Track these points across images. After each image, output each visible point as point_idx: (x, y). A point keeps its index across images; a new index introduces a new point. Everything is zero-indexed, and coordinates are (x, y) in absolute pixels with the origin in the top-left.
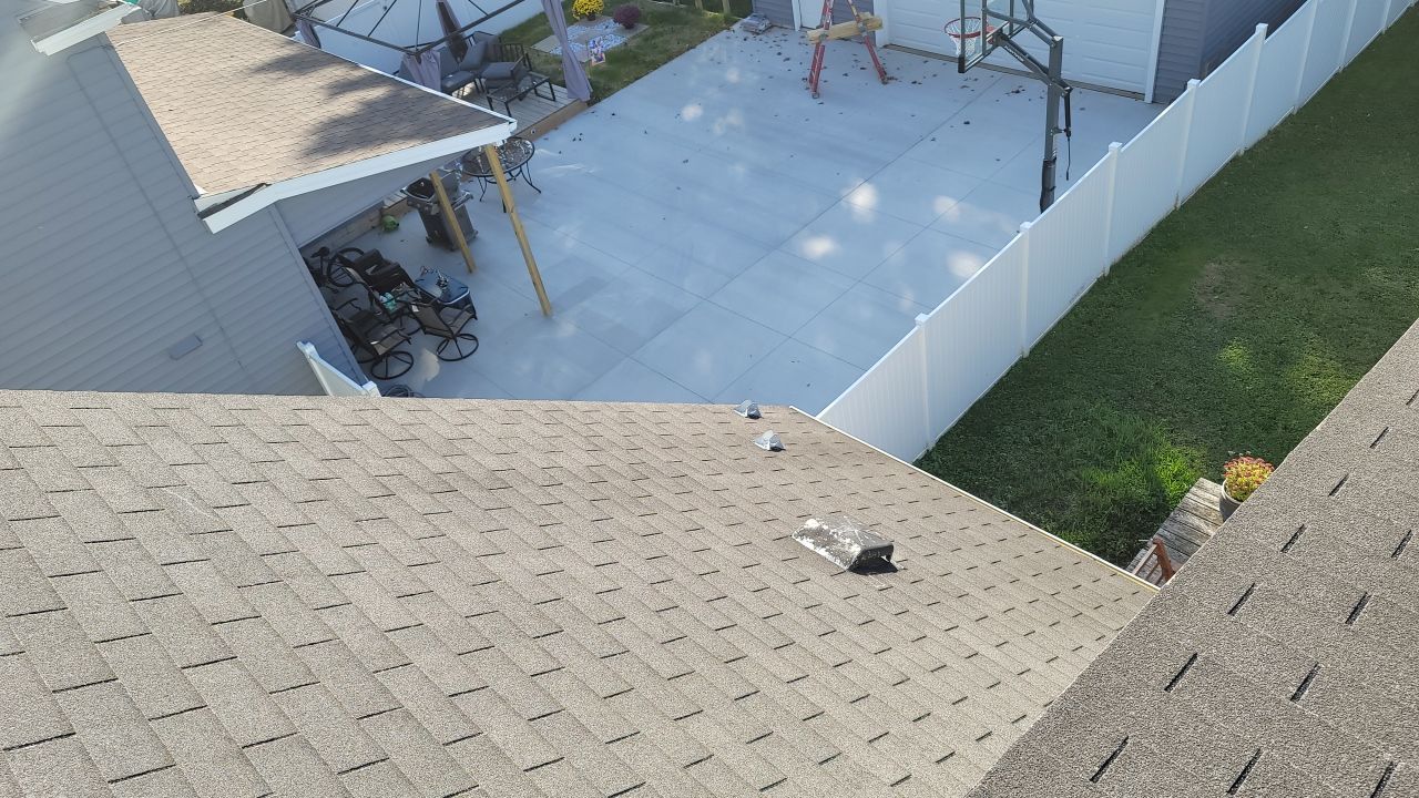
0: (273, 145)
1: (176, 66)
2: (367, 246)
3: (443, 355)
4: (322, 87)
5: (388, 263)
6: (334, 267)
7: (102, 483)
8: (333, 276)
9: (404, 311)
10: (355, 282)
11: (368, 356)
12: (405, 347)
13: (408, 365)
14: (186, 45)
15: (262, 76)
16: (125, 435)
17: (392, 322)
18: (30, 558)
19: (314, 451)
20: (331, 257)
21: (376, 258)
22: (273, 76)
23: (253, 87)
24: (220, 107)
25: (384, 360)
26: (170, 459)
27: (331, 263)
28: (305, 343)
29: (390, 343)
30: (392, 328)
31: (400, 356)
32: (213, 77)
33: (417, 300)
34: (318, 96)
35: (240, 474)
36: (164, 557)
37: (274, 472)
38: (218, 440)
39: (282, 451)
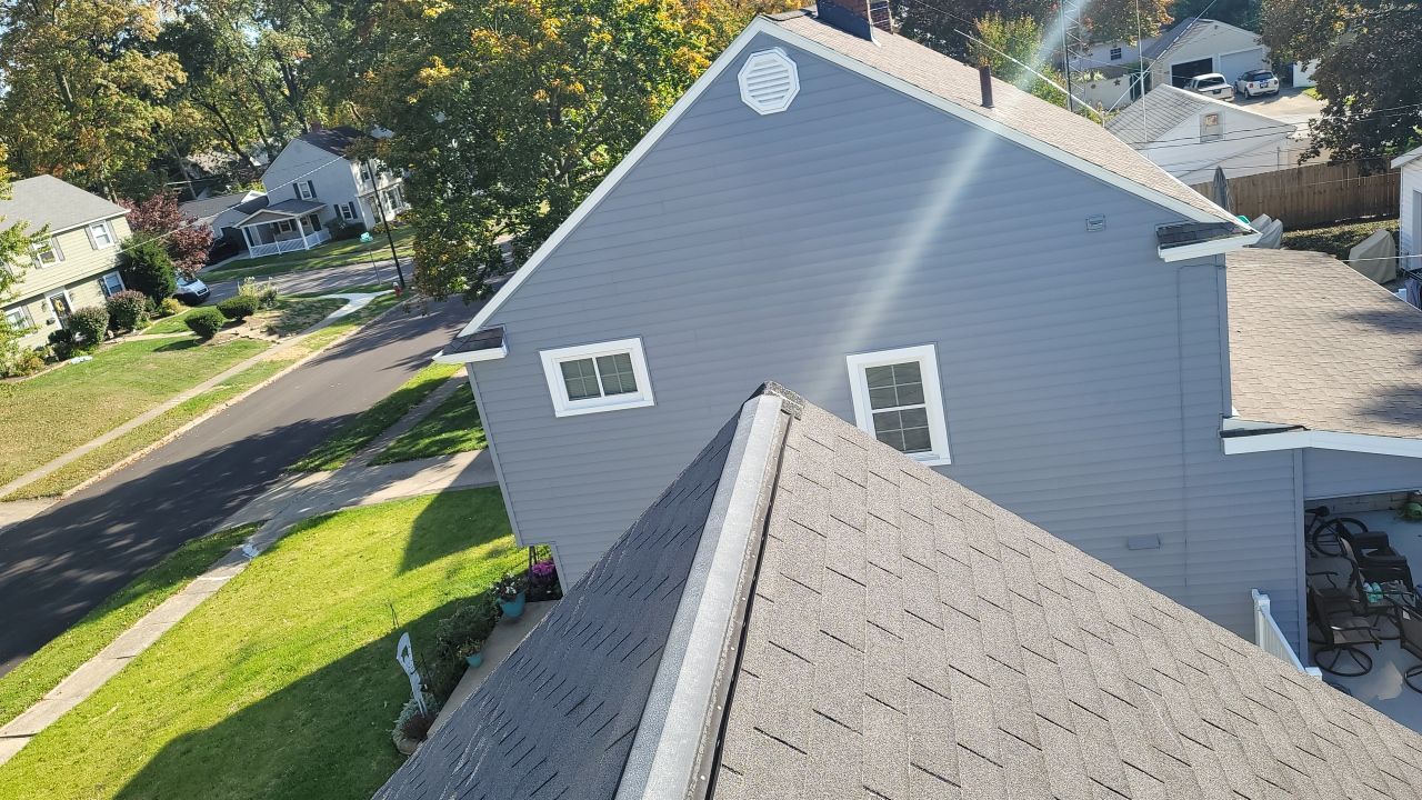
0: (1330, 393)
1: (1263, 293)
2: (1376, 525)
3: (1410, 680)
4: (1411, 352)
5: (1392, 553)
6: (1325, 531)
7: (1096, 653)
8: (1320, 539)
9: (1389, 611)
10: (1344, 554)
11: (1320, 636)
12: (1370, 649)
13: (1363, 671)
14: (1281, 277)
15: (1347, 325)
16: (1123, 620)
17: (1365, 615)
18: (1027, 687)
19: (1290, 731)
20: (1327, 519)
21: (1381, 542)
22: (1360, 326)
23: (1333, 332)
24: (1291, 342)
25: (1337, 651)
26: (1153, 662)
27: (1325, 525)
28: (1261, 593)
29: (1354, 637)
30: (1362, 622)
31: (1357, 655)
32: (1295, 311)
33: (1410, 606)
34: (1402, 359)
35: (1212, 713)
36: (1126, 753)
37: (1244, 730)
38: (1201, 668)
39: (1258, 713)
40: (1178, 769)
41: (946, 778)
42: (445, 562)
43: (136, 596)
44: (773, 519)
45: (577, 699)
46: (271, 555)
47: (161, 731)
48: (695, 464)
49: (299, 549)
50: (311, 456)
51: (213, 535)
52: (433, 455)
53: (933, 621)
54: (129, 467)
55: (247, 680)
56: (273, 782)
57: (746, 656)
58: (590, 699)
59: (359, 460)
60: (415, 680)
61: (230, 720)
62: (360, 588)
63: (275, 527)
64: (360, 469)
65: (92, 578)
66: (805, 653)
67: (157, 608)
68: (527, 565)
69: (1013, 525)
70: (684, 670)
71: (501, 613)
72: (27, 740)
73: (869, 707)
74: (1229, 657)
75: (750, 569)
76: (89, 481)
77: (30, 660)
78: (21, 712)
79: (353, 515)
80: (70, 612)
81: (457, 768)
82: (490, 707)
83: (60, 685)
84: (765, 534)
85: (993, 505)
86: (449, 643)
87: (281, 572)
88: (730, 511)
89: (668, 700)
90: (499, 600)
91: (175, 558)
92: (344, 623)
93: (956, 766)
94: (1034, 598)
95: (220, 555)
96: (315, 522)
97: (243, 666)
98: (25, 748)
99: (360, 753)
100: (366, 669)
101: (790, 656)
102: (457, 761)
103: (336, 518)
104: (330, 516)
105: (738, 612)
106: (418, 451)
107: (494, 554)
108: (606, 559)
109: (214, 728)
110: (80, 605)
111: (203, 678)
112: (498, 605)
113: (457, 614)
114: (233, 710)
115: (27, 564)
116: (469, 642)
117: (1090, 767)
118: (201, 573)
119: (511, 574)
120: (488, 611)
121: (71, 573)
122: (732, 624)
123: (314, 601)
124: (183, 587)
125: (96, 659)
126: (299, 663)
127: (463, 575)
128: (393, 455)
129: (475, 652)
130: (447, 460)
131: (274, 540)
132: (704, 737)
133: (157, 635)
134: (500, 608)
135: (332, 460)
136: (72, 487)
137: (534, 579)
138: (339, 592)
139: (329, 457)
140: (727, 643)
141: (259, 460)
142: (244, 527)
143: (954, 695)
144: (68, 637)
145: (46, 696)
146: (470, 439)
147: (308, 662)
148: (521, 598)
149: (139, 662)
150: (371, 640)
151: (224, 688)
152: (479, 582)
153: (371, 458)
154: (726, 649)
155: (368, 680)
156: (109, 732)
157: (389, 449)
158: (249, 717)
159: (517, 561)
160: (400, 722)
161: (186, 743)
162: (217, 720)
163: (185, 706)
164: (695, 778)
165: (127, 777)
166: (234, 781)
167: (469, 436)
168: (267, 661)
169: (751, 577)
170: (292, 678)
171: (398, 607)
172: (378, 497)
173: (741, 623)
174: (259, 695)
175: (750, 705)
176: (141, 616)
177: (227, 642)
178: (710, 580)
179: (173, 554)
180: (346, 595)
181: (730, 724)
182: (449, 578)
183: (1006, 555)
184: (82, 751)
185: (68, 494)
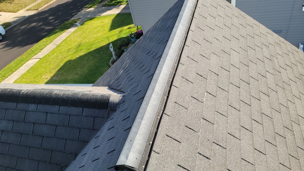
7: (264, 49)
16: (272, 42)
26: (277, 52)
28: (301, 44)
35: (288, 63)
36: (267, 69)
37: (294, 67)
38: (288, 54)
39: (298, 64)
40: (278, 73)
41: (227, 70)
42: (119, 29)
43: (56, 32)
44: (195, 14)
45: (148, 51)
46: (83, 25)
47: (64, 60)
48: (177, 2)
49: (88, 25)
50: (89, 4)
51: (70, 21)
52: (116, 5)
53: (229, 39)
54: (51, 4)
55: (80, 51)
56: (87, 70)
57: (186, 42)
58: (151, 51)
59: (100, 5)
60: (113, 53)
61: (77, 58)
62: (101, 34)
63: (83, 20)
64: (100, 8)
65: (47, 28)
66: (199, 43)
67: (61, 35)
68: (136, 31)
69: (250, 20)
70: (173, 43)
71: (131, 41)
72: (39, 59)
73: (212, 55)
74: (295, 52)
75: (189, 24)
76: (44, 7)
77: (37, 44)
78: (37, 54)
79: (99, 18)
80: (44, 35)
81: (123, 66)
82: (130, 55)
83: (44, 49)
84: (193, 17)
85: (247, 15)
86: (120, 46)
87: (85, 29)
88: (185, 10)
89: (169, 49)
90: (130, 38)
91: (63, 25)
92: (98, 41)
93: (230, 68)
94: (253, 36)
95: (72, 25)
96: (91, 19)
97: (79, 48)
98: (39, 61)
99: (103, 66)
100: (104, 50)
101: (196, 43)
102: (123, 64)
103: (96, 18)
104: (94, 18)
105: (186, 33)
106: (113, 4)
107: (129, 28)
108: (155, 24)
109: (75, 60)
110: (46, 33)
111: (72, 50)
112: (130, 39)
113: (122, 40)
114: (78, 56)
115: (34, 24)
116: (124, 46)
117: (259, 71)
118: (69, 28)
119: (133, 33)
120: (128, 40)
121: (43, 27)
122: (184, 35)
123: (92, 36)
124: (66, 31)
125: (50, 45)
126: (90, 48)
127: (123, 32)
128: (107, 5)
129: (125, 48)
130: (119, 6)
131: (83, 22)
132: (176, 57)
133: (61, 41)
134: (130, 40)
135: (94, 5)
136: (40, 8)
137: (138, 34)
138: (97, 34)
139: (93, 4)
140: (183, 39)
141: (78, 4)
142: (76, 19)
143: (231, 54)
144: (44, 40)
145: (42, 51)
146: (124, 2)
147: (92, 48)
148: (135, 38)
149: (59, 46)
150: (104, 45)
151: (76, 52)
152: (126, 34)
153: (103, 5)
154: (182, 40)
155: (104, 53)
156: (55, 59)
157: (106, 3)
158: (81, 58)
159: (134, 30)
160: (110, 61)
161: (69, 62)
162: (75, 58)
163: (68, 55)
164: (174, 65)
165: (59, 67)
166: (79, 70)
167: (124, 1)
168: (83, 47)
169: (189, 26)
170: (89, 51)
171: (110, 38)
172: (104, 14)
173: (186, 35)
174: (82, 54)
175: (186, 52)
176: (58, 37)
177: (75, 43)
178: (180, 25)
179: (63, 24)
180: (98, 35)
181: (182, 55)
182: (120, 33)
183: (248, 26)
184: (50, 62)
185: (40, 9)
